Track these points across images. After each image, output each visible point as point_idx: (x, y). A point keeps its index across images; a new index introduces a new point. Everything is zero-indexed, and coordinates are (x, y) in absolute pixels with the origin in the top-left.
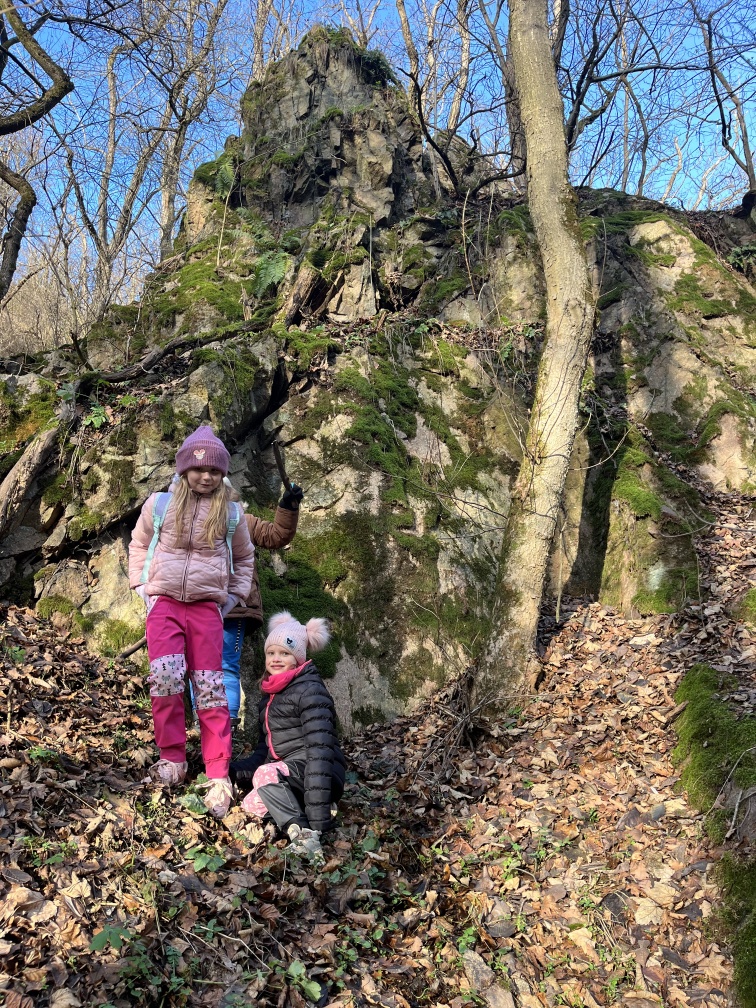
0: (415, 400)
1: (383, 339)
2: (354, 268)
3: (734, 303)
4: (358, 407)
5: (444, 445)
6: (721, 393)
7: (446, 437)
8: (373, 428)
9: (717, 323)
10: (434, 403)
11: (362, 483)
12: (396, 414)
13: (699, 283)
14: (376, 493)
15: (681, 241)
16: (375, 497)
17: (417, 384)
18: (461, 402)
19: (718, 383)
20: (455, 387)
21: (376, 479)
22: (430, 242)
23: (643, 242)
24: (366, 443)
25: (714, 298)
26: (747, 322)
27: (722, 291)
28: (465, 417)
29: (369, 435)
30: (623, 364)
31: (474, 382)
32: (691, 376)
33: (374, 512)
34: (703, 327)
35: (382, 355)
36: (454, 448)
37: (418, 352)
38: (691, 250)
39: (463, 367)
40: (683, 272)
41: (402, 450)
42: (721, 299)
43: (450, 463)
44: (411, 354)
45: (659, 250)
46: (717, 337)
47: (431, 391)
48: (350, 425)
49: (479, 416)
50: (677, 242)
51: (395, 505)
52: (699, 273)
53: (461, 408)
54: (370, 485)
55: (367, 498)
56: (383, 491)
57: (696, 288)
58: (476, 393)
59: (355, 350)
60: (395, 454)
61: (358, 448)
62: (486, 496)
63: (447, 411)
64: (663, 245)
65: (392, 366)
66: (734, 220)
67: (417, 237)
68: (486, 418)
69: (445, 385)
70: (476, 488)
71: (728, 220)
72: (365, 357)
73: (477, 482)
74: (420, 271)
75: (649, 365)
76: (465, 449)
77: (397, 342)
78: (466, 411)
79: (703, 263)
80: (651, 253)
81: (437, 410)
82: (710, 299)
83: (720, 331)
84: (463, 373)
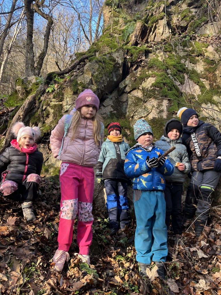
0: (184, 68)
1: (170, 45)
2: (160, 21)
4: (157, 73)
5: (197, 86)
7: (198, 82)
8: (164, 81)
10: (193, 69)
11: (159, 105)
12: (175, 75)
14: (165, 109)
16: (165, 110)
17: (185, 62)
18: (205, 67)
20: (202, 61)
21: (165, 103)
22: (192, 7)
24: (161, 88)
28: (207, 73)
29: (162, 85)
31: (211, 57)
33: (165, 117)
35: (170, 52)
36: (202, 87)
37: (185, 48)
39: (206, 52)
41: (177, 90)
43: (200, 93)
44: (183, 50)
47: (191, 64)
48: (154, 81)
49: (214, 72)
51: (174, 113)
53: (206, 69)
54: (163, 105)
55: (162, 111)
56: (168, 107)
58: (212, 62)
59: (158, 51)
60: (174, 91)
61: (157, 91)
62: (217, 106)
63: (199, 72)
65: (174, 56)
67: (186, 6)
68: (217, 72)
69: (198, 61)
70: (213, 103)
72: (162, 53)
73: (214, 100)
74: (188, 18)
76: (208, 87)
77: (176, 46)
78: (208, 70)
81: (194, 72)
84: (206, 54)
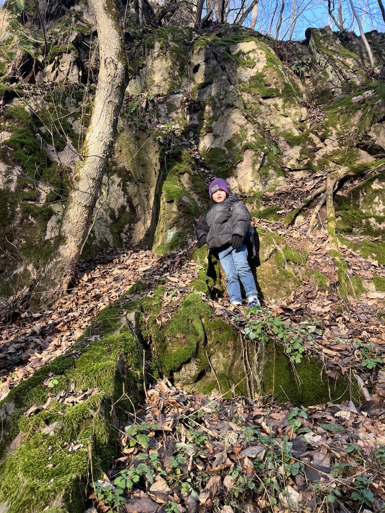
2: (64, 55)
3: (281, 90)
4: (17, 128)
6: (254, 139)
8: (23, 140)
9: (269, 101)
11: (8, 172)
13: (265, 78)
14: (15, 178)
15: (261, 53)
16: (14, 181)
17: (73, 121)
19: (253, 133)
21: (17, 171)
23: (241, 53)
24: (16, 149)
25: (271, 87)
26: (285, 101)
27: (276, 83)
29: (18, 144)
30: (204, 120)
32: (239, 128)
33: (13, 189)
34: (260, 103)
37: (80, 103)
38: (265, 59)
40: (257, 72)
41: (46, 157)
42: (274, 88)
44: (74, 104)
45: (248, 58)
46: (267, 109)
48: (9, 138)
50: (259, 54)
51: (27, 186)
52: (266, 72)
54: (13, 173)
55: (10, 181)
56: (20, 177)
57: (261, 81)
61: (10, 152)
64: (251, 55)
66: (301, 46)
68: (116, 145)
71: (298, 46)
72: (39, 102)
75: (216, 120)
79: (268, 67)
80: (243, 59)
82: (268, 88)
83: (270, 106)
